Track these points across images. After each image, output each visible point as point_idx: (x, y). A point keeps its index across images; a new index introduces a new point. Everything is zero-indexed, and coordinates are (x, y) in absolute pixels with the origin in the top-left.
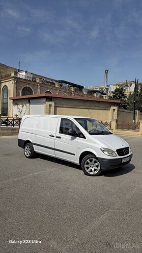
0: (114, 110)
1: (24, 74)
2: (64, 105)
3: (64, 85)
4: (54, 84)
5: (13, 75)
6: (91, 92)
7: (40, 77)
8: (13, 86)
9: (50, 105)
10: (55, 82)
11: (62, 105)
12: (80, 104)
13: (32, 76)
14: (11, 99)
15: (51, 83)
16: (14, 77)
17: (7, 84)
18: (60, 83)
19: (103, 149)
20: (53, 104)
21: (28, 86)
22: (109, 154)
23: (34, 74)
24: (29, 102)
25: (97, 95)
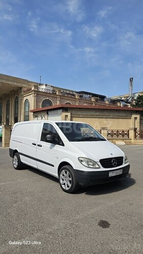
0: (136, 118)
1: (44, 87)
2: (80, 115)
3: (84, 96)
4: (74, 95)
5: (33, 89)
6: (114, 102)
7: (60, 89)
8: (33, 99)
9: (66, 116)
10: (74, 93)
11: (78, 115)
12: (98, 114)
13: (52, 89)
14: (31, 111)
15: (71, 94)
16: (34, 91)
17: (28, 98)
18: (81, 94)
19: (81, 159)
20: (69, 114)
21: (47, 98)
22: (88, 165)
23: (54, 87)
24: (48, 113)
25: (120, 104)
